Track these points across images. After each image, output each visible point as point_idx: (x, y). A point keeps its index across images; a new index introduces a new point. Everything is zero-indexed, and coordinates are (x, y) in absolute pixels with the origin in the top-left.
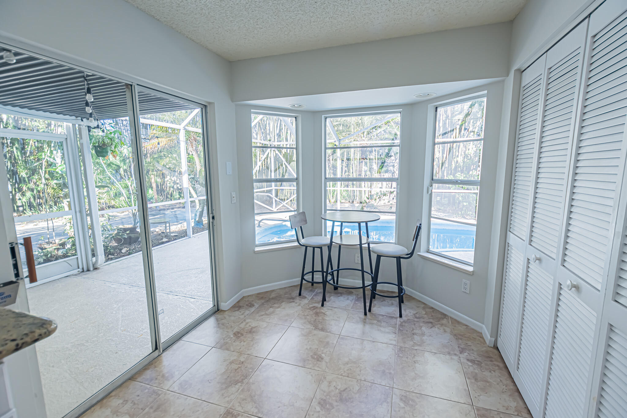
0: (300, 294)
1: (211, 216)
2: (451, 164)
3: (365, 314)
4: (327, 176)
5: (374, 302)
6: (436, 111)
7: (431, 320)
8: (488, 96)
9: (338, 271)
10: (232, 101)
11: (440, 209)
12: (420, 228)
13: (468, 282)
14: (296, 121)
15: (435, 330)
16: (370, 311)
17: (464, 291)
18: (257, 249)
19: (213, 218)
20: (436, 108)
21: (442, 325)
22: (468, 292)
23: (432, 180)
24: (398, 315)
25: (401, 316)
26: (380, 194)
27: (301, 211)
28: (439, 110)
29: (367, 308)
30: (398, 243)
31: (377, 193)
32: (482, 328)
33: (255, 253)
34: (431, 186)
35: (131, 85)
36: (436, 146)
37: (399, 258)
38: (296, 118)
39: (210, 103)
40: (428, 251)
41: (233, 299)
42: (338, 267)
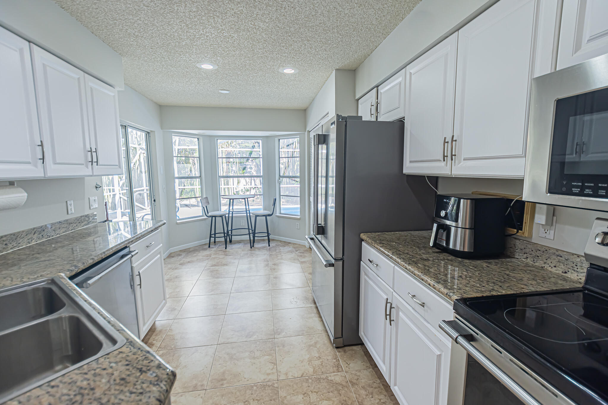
0: (209, 247)
1: (153, 200)
2: (294, 167)
3: (251, 248)
4: (220, 175)
5: (255, 244)
6: (279, 141)
7: (284, 245)
8: (300, 137)
9: (232, 231)
10: (162, 129)
11: (289, 201)
12: (276, 199)
13: (298, 224)
14: (198, 140)
15: (286, 247)
16: (253, 246)
17: (297, 228)
18: (178, 222)
19: (154, 201)
20: (279, 140)
21: (289, 246)
22: (299, 228)
23: (280, 176)
24: (268, 246)
25: (269, 246)
26: (244, 190)
27: (205, 196)
28: (280, 140)
29: (252, 245)
30: (265, 209)
31: (242, 190)
32: (305, 243)
33: (177, 223)
34: (280, 179)
35: (125, 126)
36: (281, 159)
37: (266, 216)
38: (198, 139)
39: (151, 131)
40: (280, 214)
41: (167, 252)
42: (232, 228)
